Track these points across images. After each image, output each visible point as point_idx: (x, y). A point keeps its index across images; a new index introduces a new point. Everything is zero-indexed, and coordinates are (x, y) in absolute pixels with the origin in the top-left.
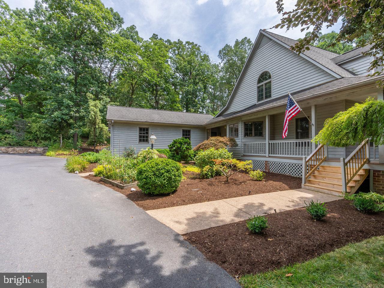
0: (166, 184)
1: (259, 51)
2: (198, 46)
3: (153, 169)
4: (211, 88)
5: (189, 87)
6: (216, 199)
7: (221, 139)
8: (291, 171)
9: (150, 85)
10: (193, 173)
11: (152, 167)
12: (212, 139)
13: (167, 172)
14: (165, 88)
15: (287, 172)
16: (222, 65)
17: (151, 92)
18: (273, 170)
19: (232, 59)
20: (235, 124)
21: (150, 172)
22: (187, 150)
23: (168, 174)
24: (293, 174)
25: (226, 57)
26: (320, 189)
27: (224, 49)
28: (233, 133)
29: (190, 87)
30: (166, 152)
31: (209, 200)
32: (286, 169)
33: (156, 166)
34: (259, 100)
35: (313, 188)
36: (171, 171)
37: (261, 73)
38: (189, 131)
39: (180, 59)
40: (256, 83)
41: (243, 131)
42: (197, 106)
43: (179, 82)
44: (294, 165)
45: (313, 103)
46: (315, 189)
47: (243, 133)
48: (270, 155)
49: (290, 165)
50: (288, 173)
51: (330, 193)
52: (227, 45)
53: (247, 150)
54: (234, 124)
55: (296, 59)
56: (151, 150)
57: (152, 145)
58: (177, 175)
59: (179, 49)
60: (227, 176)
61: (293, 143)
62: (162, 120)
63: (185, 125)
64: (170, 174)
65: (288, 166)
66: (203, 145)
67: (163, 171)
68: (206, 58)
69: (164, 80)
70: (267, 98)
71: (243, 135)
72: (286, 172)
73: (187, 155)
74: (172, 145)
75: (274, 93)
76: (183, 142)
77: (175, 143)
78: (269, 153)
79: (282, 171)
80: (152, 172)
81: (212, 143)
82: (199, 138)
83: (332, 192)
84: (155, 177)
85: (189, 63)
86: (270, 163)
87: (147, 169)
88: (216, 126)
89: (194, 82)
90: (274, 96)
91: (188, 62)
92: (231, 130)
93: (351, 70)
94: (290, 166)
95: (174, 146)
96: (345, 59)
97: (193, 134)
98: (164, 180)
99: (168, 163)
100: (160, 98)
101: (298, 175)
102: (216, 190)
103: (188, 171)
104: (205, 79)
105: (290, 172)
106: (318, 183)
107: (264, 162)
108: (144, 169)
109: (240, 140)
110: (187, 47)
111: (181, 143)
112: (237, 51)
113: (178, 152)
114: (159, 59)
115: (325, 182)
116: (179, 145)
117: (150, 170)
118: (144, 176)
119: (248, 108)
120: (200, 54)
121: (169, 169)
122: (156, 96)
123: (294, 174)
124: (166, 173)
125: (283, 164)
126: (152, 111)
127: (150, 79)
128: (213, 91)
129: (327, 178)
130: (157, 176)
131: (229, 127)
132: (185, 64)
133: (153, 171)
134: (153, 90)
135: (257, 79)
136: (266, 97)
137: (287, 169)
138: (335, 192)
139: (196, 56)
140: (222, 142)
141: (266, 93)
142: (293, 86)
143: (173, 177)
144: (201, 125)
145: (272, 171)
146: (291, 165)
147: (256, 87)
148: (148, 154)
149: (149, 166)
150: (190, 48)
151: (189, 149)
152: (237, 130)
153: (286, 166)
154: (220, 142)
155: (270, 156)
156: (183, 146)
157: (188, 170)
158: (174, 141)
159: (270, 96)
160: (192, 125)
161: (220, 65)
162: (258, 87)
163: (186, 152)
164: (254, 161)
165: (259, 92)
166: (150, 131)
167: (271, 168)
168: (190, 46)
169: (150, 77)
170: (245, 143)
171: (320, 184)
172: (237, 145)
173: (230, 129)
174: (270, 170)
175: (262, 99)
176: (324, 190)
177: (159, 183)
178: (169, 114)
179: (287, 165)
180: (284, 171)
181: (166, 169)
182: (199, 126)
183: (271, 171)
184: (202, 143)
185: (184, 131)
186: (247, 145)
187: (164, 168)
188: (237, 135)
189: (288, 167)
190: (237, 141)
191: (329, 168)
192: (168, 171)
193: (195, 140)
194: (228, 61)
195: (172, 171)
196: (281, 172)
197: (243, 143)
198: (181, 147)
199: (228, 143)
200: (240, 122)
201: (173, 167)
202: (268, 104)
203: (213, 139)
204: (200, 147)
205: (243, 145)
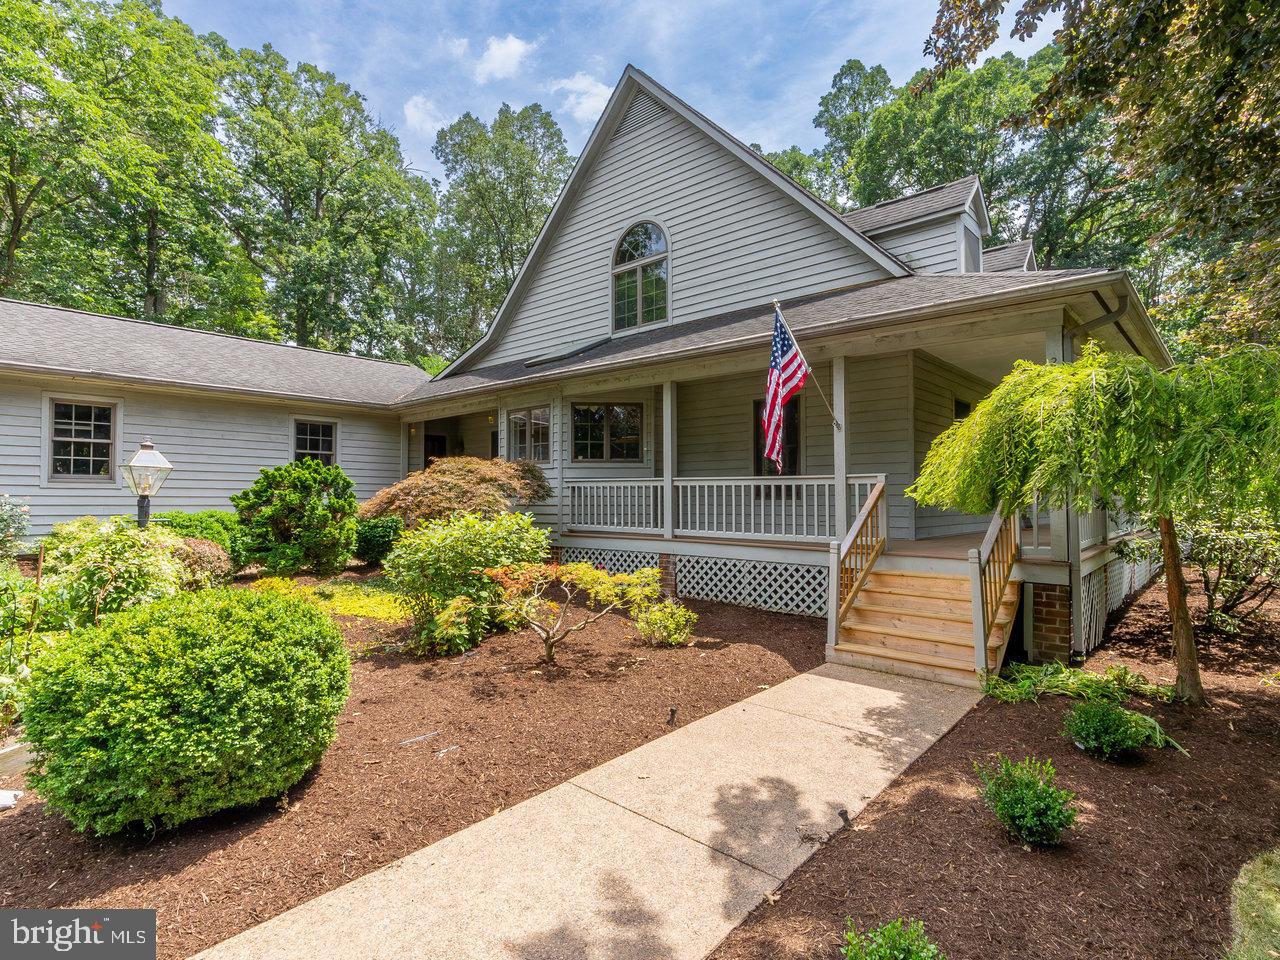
0: (259, 756)
1: (621, 145)
2: (352, 93)
3: (163, 675)
4: (399, 267)
5: (314, 248)
6: (544, 784)
7: (485, 467)
8: (760, 590)
9: (114, 212)
10: (371, 627)
11: (156, 662)
12: (444, 467)
13: (261, 684)
14: (196, 237)
15: (745, 593)
16: (444, 188)
17: (124, 245)
18: (689, 587)
19: (483, 172)
20: (536, 408)
21: (134, 698)
22: (334, 518)
23: (271, 691)
24: (765, 602)
25: (462, 160)
26: (896, 664)
27: (455, 129)
28: (527, 445)
29: (321, 250)
30: (217, 527)
31: (507, 796)
32: (740, 583)
33: (185, 648)
34: (619, 324)
35: (869, 660)
36: (291, 670)
37: (627, 225)
38: (328, 430)
39: (271, 128)
40: (609, 261)
41: (569, 436)
42: (348, 330)
43: (266, 223)
44: (770, 568)
45: (838, 349)
46: (879, 661)
47: (569, 446)
48: (678, 532)
49: (755, 567)
50: (750, 599)
51: (930, 676)
52: (467, 115)
53: (586, 510)
54: (529, 410)
55: (757, 192)
56: (133, 532)
57: (143, 503)
58: (325, 686)
59: (268, 87)
60: (548, 638)
61: (747, 488)
62: (191, 372)
63: (312, 400)
64: (280, 689)
65: (750, 573)
66: (408, 494)
67: (236, 680)
68: (385, 146)
69: (191, 205)
70: (652, 320)
71: (568, 455)
72: (740, 594)
73: (335, 543)
74: (257, 494)
75: (677, 305)
76: (315, 480)
77: (270, 486)
78: (676, 525)
79: (725, 591)
80: (154, 698)
81: (447, 484)
82: (373, 459)
83: (938, 671)
84: (178, 726)
85: (316, 150)
86: (680, 561)
87: (111, 676)
88: (447, 414)
89: (335, 231)
90: (676, 316)
91: (310, 147)
92: (519, 433)
93: (903, 258)
94: (754, 572)
95: (268, 502)
96: (889, 221)
97: (345, 443)
98: (245, 732)
99: (268, 626)
100: (171, 279)
101: (776, 603)
102: (527, 728)
103: (344, 618)
104: (382, 228)
105: (755, 595)
106: (881, 637)
107: (656, 557)
108: (89, 676)
109: (555, 473)
110: (304, 85)
111: (304, 488)
112: (505, 147)
113: (288, 529)
114: (171, 102)
115: (902, 633)
116: (294, 497)
117: (137, 680)
118: (88, 725)
119: (584, 350)
120: (362, 125)
121: (275, 662)
122: (150, 271)
123: (770, 602)
124: (253, 693)
125: (730, 565)
126: (129, 326)
127: (120, 180)
128: (408, 281)
129: (904, 618)
130: (190, 714)
131: (509, 420)
132: (296, 154)
133: (159, 686)
134: (135, 240)
135: (614, 245)
136: (649, 317)
137: (745, 582)
138: (949, 672)
139: (347, 132)
140: (491, 480)
141: (648, 301)
142: (745, 287)
143: (303, 703)
144: (385, 408)
145: (685, 591)
146: (759, 567)
147: (609, 276)
148: (117, 555)
149: (129, 652)
150: (318, 95)
151: (344, 514)
152: (542, 434)
153: (740, 571)
154: (483, 480)
155: (676, 537)
156: (314, 499)
157: (340, 611)
158: (266, 476)
159: (662, 314)
160: (341, 403)
161: (434, 189)
162: (618, 277)
163: (331, 530)
164: (615, 555)
165: (619, 296)
166: (121, 424)
167: (681, 582)
168: (318, 86)
169: (116, 172)
170: (576, 485)
171: (889, 641)
172: (548, 493)
173: (512, 425)
174: (680, 587)
175: (632, 322)
176: (913, 667)
177: (205, 758)
178: (227, 350)
179: (744, 571)
180: (735, 593)
181: (257, 665)
182: (373, 407)
183: (681, 592)
184: (400, 486)
185: (301, 428)
186: (585, 493)
187: (244, 663)
188: (545, 455)
189: (750, 577)
190: (547, 474)
191: (899, 580)
192: (267, 677)
193: (358, 466)
194: (473, 176)
195: (297, 668)
196: (721, 596)
197: (570, 485)
198: (302, 506)
199: (516, 484)
200: (558, 403)
201: (297, 644)
202: (657, 345)
203: (450, 469)
204: (391, 502)
205: (568, 493)
